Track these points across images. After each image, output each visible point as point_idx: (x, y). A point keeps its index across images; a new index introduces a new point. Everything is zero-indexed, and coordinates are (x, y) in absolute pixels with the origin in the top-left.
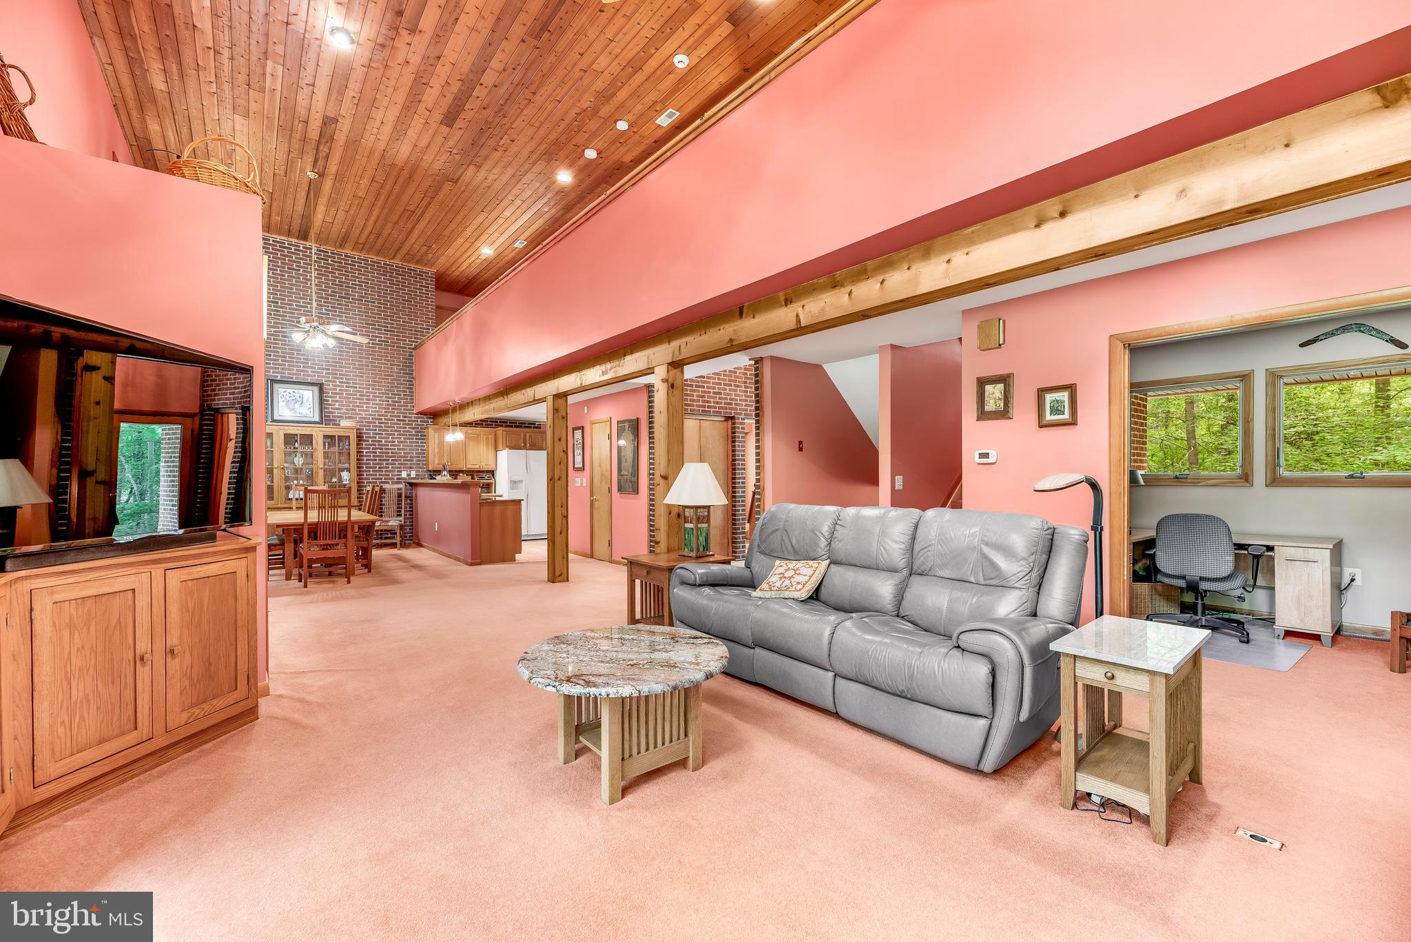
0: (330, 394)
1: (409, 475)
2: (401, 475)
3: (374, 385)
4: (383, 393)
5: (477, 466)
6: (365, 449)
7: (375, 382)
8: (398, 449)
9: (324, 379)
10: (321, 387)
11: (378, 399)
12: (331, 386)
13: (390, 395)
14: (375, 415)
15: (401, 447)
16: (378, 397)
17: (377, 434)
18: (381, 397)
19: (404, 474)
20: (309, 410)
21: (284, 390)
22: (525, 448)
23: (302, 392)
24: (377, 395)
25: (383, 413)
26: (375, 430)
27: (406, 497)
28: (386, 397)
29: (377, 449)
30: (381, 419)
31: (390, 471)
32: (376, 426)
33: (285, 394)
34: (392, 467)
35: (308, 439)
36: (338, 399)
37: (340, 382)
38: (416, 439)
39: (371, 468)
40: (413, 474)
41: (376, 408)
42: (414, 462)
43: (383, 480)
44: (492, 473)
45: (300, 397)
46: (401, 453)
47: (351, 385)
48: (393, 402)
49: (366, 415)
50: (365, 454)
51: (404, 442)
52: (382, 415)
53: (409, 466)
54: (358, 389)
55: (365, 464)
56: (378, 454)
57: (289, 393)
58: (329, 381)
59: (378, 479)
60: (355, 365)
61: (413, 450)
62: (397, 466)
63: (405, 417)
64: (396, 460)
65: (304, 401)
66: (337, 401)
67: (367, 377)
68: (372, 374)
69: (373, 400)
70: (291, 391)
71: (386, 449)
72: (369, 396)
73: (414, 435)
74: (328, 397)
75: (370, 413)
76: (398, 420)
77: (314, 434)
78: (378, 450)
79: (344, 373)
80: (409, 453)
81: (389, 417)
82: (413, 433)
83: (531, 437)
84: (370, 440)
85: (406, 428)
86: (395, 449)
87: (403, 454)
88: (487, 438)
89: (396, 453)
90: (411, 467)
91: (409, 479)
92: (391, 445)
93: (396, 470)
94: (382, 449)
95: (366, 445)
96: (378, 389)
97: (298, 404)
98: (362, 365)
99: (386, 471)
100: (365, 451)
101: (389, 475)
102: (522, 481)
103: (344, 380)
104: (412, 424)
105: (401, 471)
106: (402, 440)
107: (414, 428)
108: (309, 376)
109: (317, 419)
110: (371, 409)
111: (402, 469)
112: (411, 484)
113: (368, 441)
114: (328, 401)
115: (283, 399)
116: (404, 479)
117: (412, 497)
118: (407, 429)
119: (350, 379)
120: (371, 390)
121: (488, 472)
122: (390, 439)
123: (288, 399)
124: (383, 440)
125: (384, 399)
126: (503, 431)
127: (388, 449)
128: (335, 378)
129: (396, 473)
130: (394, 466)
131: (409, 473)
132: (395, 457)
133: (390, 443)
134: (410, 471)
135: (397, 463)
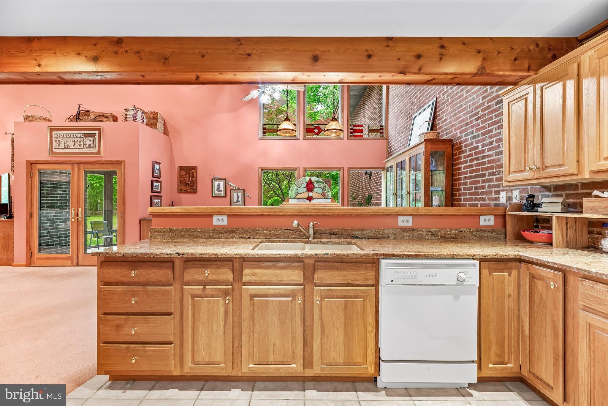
1: (509, 198)
2: (497, 199)
6: (463, 163)
8: (497, 154)
17: (474, 137)
19: (503, 197)
26: (473, 132)
29: (473, 160)
30: (478, 113)
31: (486, 193)
32: (473, 126)
34: (489, 187)
36: (445, 108)
39: (468, 189)
46: (499, 160)
52: (479, 106)
56: (474, 168)
58: (441, 92)
62: (495, 183)
66: (444, 112)
71: (483, 157)
75: (468, 110)
78: (475, 162)
81: (486, 105)
84: (468, 149)
86: (491, 155)
92: (489, 150)
93: (494, 190)
94: (478, 159)
95: (464, 157)
99: (482, 193)
100: (463, 166)
101: (484, 200)
105: (498, 192)
111: (501, 189)
113: (466, 151)
122: (487, 141)
124: (479, 145)
127: (485, 157)
129: (494, 196)
130: (492, 184)
131: (509, 194)
132: (492, 168)
133: (487, 146)
134: (512, 190)
135: (494, 177)
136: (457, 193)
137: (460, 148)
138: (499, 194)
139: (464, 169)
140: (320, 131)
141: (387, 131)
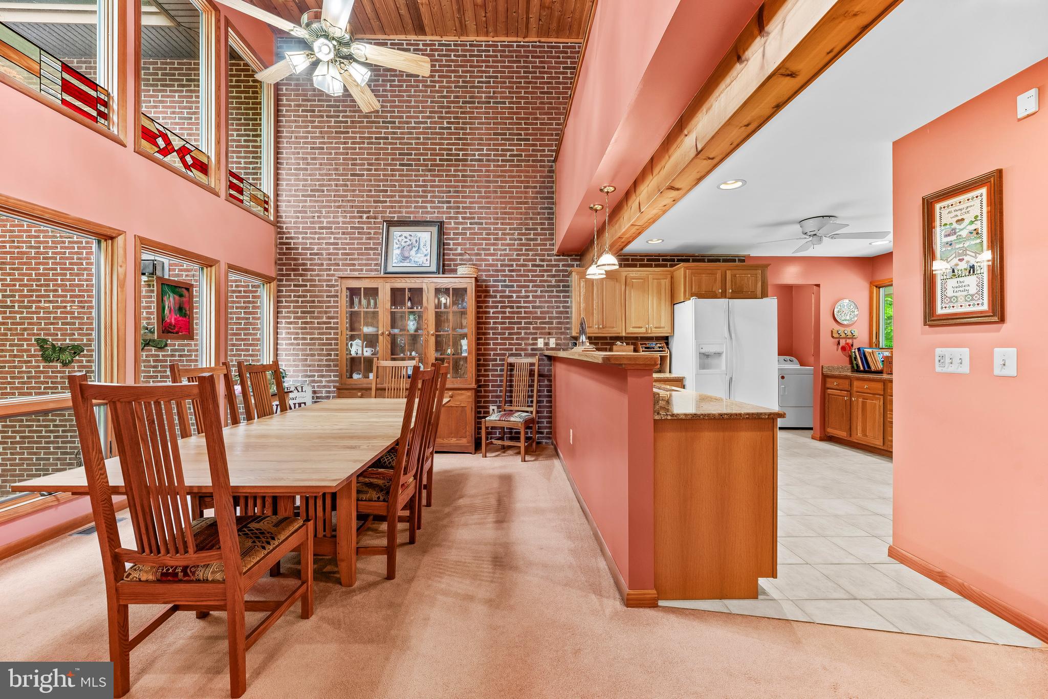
0: (452, 236)
1: (546, 344)
2: (536, 344)
3: (504, 219)
4: (515, 229)
5: (643, 330)
6: (492, 307)
7: (505, 213)
8: (534, 307)
9: (444, 216)
10: (441, 225)
11: (508, 237)
12: (453, 225)
13: (524, 231)
14: (504, 260)
15: (538, 304)
16: (508, 234)
17: (507, 286)
18: (513, 234)
19: (540, 343)
20: (426, 258)
21: (400, 233)
22: (724, 295)
23: (419, 234)
24: (508, 231)
25: (515, 257)
26: (505, 281)
27: (540, 375)
28: (519, 234)
29: (506, 307)
30: (512, 266)
31: (522, 339)
32: (505, 276)
33: (400, 239)
34: (526, 333)
35: (416, 294)
36: (460, 241)
37: (464, 218)
38: (557, 291)
39: (499, 334)
40: (552, 343)
41: (505, 250)
42: (554, 325)
43: (514, 352)
44: (666, 340)
45: (416, 241)
46: (536, 313)
47: (476, 221)
48: (527, 239)
49: (493, 260)
50: (491, 315)
51: (541, 297)
52: (514, 260)
53: (547, 331)
54: (484, 226)
55: (492, 328)
56: (508, 315)
57: (406, 237)
58: (450, 218)
59: (507, 350)
60: (480, 192)
61: (553, 307)
62: (532, 331)
63: (542, 260)
64: (530, 323)
65: (422, 245)
66: (459, 244)
67: (496, 208)
68: (501, 203)
69: (502, 239)
70: (407, 234)
71: (518, 307)
72: (497, 234)
73: (554, 286)
74: (450, 239)
75: (499, 257)
76: (533, 266)
77: (425, 287)
78: (508, 310)
79: (468, 205)
80: (548, 312)
81: (522, 262)
82: (553, 283)
83: (734, 276)
84: (498, 295)
85: (543, 276)
86: (528, 307)
87: (539, 315)
88: (659, 285)
89: (531, 312)
90: (549, 334)
91: (548, 349)
92: (525, 302)
93: (531, 337)
94: (512, 307)
95: (493, 302)
96: (509, 224)
97: (415, 249)
98: (489, 192)
99: (517, 339)
100: (492, 311)
101: (520, 344)
102: (719, 354)
103: (468, 215)
104: (551, 271)
105: (536, 339)
106: (539, 293)
107: (554, 276)
108: (427, 213)
109: (434, 268)
110: (499, 252)
111: (538, 336)
112: (550, 358)
113: (495, 297)
114: (449, 244)
115: (397, 246)
116: (541, 349)
117: (551, 375)
118: (545, 278)
119: (475, 213)
120: (499, 226)
121: (658, 339)
122: (523, 294)
123: (403, 244)
124: (514, 295)
125: (516, 237)
126: (686, 268)
127: (520, 307)
128: (458, 213)
129: (531, 342)
130: (528, 331)
131: (546, 341)
132: (529, 318)
133: (523, 298)
134: (548, 338)
135: (531, 326)
136: (483, 337)
137: (488, 291)
138: (537, 340)
139: (493, 313)
140: (169, 148)
141: (277, 207)
